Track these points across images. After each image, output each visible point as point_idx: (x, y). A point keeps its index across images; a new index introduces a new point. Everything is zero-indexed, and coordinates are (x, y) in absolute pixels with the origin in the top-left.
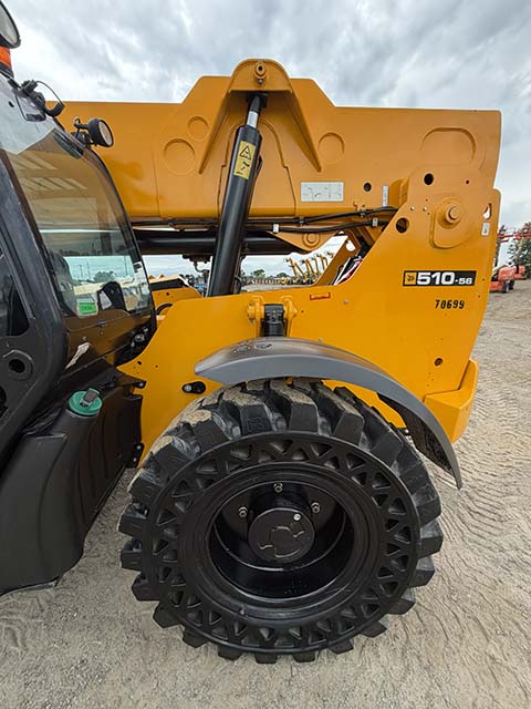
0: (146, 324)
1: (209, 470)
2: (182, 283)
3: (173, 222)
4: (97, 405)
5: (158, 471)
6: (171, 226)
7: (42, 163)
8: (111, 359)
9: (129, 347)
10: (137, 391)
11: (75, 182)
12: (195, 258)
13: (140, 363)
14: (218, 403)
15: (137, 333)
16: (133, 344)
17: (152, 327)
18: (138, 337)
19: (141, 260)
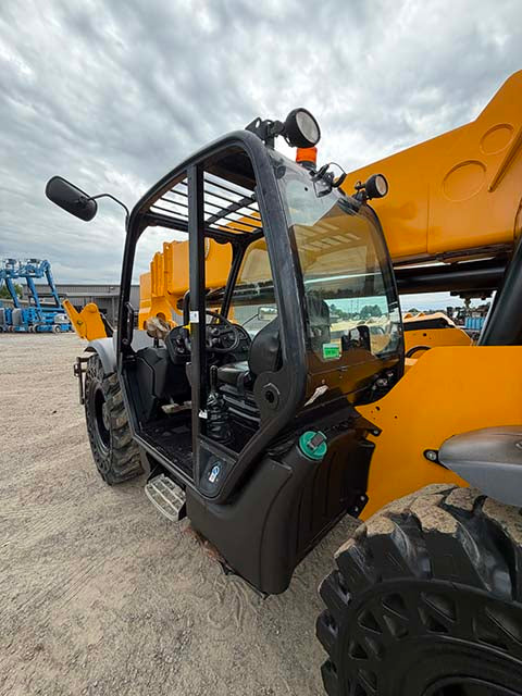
0: (392, 369)
1: (441, 608)
2: (445, 323)
3: (443, 256)
4: (321, 451)
5: (370, 555)
6: (440, 261)
7: (330, 226)
8: (351, 398)
9: (370, 389)
10: (370, 437)
11: (352, 236)
12: (467, 296)
13: (378, 409)
14: (472, 511)
15: (381, 377)
16: (374, 388)
17: (398, 372)
18: (381, 381)
19: (397, 299)
